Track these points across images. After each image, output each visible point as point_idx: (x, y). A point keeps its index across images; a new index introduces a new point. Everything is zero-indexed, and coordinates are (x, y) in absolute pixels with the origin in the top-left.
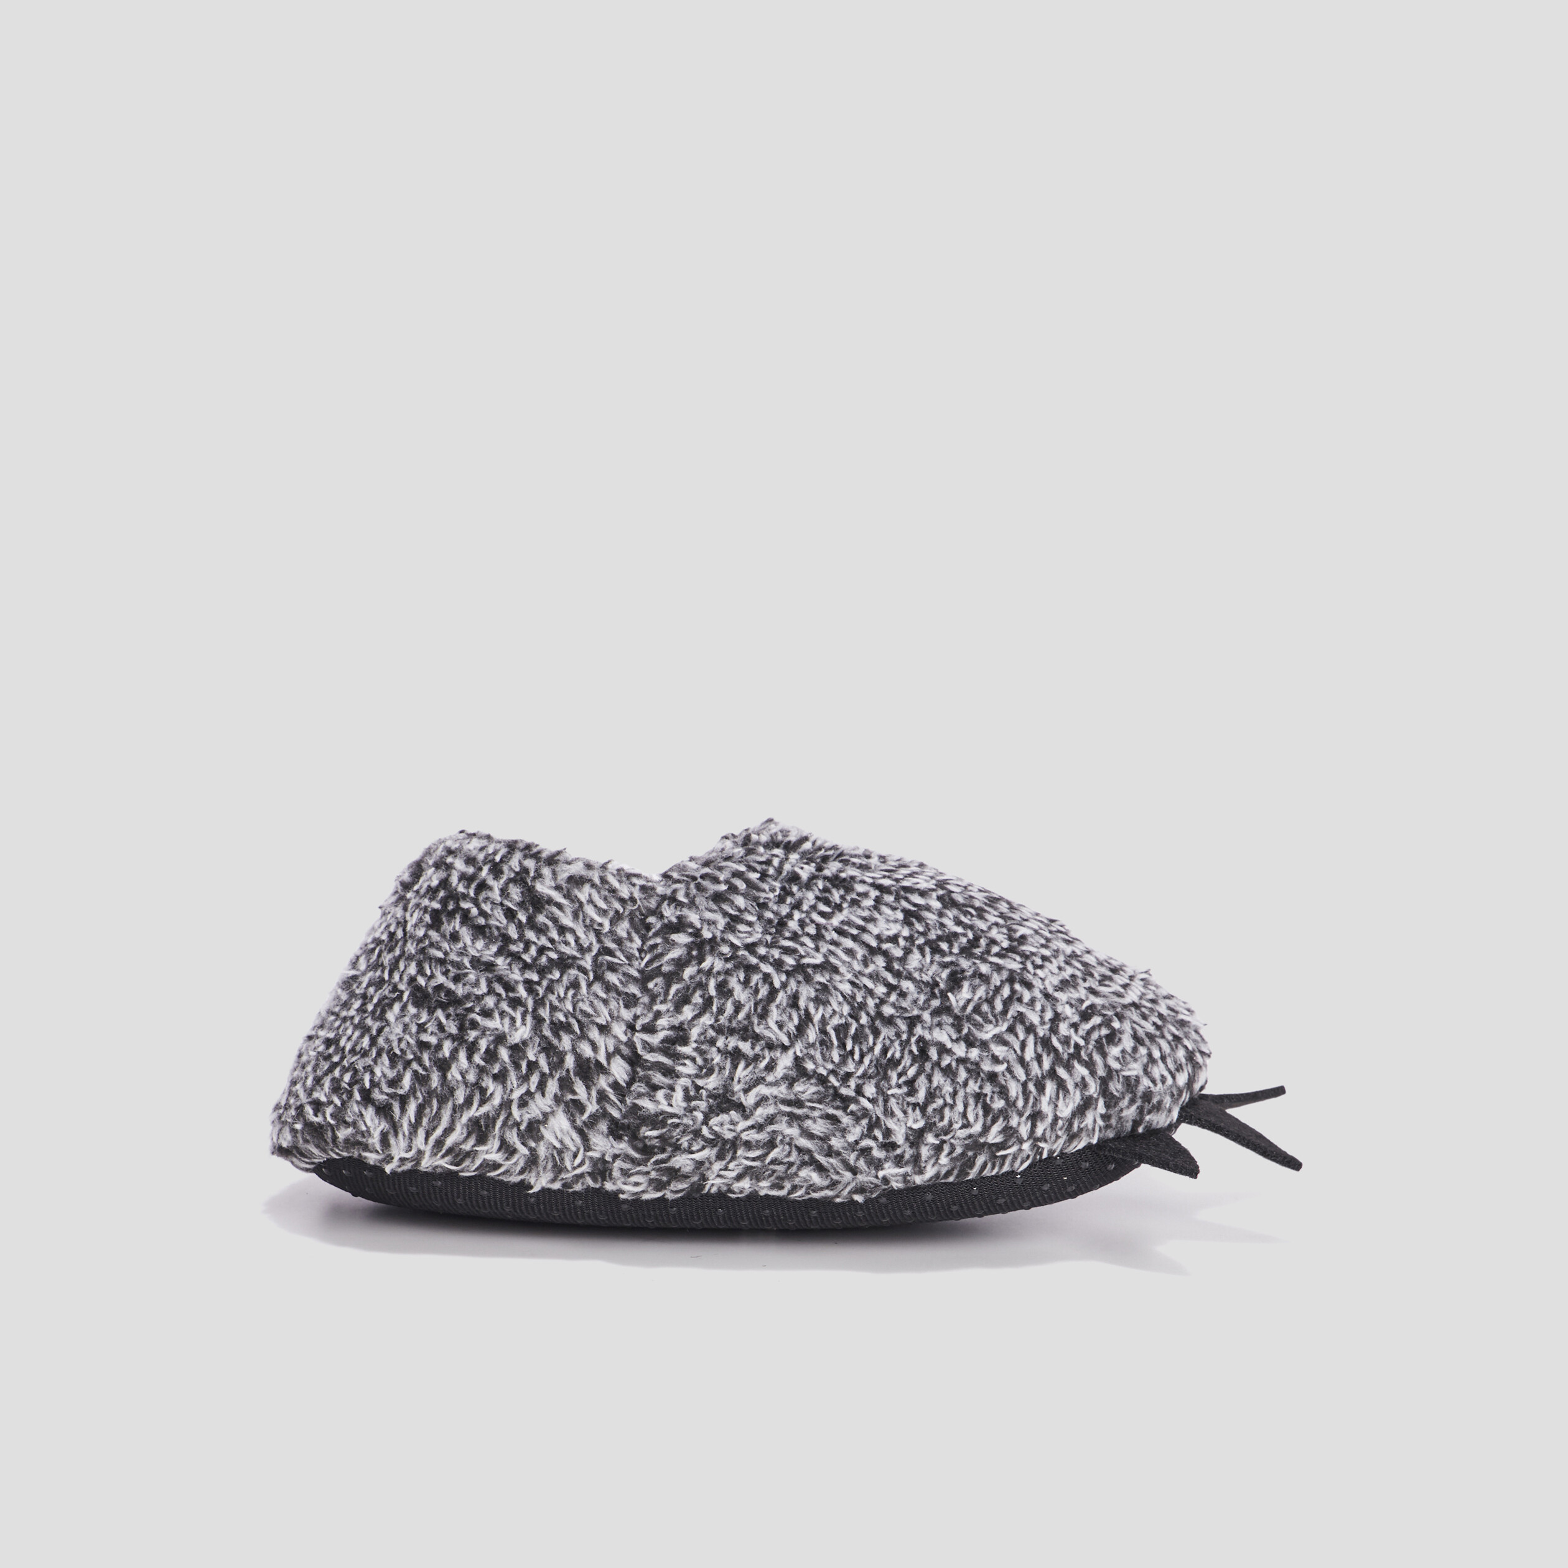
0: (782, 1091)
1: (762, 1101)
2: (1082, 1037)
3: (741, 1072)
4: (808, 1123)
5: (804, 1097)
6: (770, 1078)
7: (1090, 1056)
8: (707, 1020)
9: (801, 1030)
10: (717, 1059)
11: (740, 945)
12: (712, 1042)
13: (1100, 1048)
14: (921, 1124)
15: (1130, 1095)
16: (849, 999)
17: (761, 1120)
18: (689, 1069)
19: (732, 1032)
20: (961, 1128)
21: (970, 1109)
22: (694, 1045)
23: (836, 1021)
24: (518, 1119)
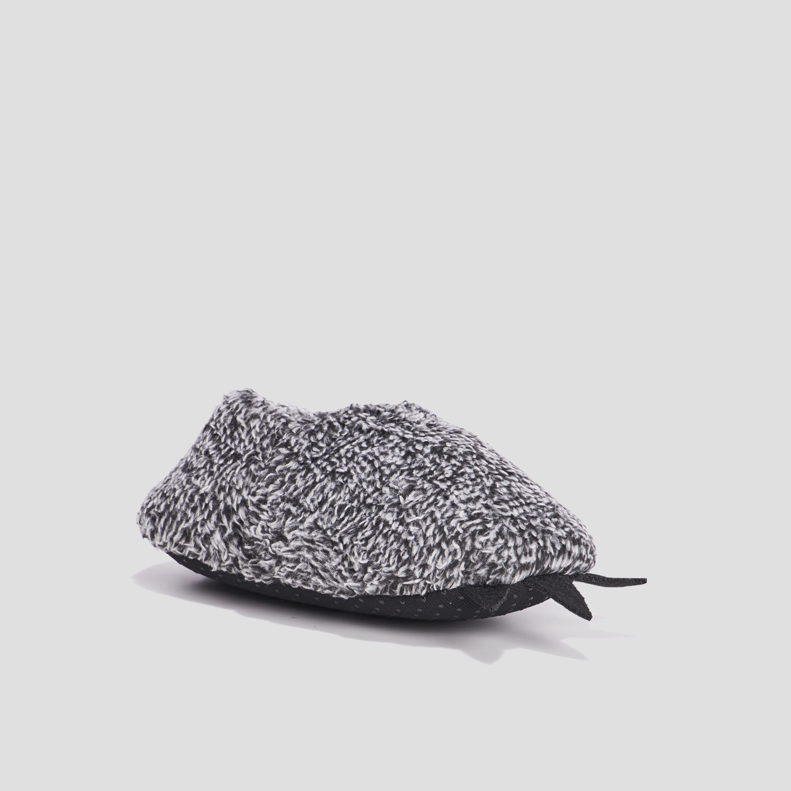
0: (305, 534)
1: (296, 538)
2: (463, 529)
3: (288, 522)
4: (316, 553)
5: (315, 539)
6: (301, 527)
7: (464, 539)
8: (279, 493)
9: (321, 504)
10: (278, 514)
11: (309, 457)
12: (278, 504)
13: (473, 536)
14: (366, 561)
15: (481, 563)
16: (352, 492)
17: (293, 548)
18: (265, 516)
19: (288, 501)
20: (386, 566)
21: (392, 557)
22: (269, 505)
23: (340, 502)
24: (200, 532)
